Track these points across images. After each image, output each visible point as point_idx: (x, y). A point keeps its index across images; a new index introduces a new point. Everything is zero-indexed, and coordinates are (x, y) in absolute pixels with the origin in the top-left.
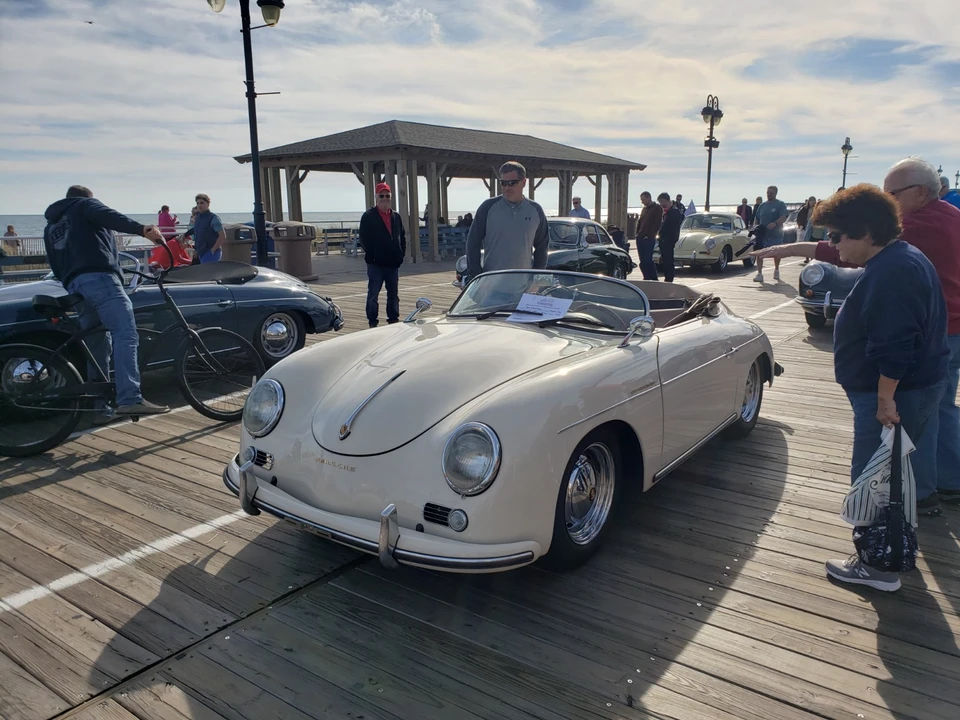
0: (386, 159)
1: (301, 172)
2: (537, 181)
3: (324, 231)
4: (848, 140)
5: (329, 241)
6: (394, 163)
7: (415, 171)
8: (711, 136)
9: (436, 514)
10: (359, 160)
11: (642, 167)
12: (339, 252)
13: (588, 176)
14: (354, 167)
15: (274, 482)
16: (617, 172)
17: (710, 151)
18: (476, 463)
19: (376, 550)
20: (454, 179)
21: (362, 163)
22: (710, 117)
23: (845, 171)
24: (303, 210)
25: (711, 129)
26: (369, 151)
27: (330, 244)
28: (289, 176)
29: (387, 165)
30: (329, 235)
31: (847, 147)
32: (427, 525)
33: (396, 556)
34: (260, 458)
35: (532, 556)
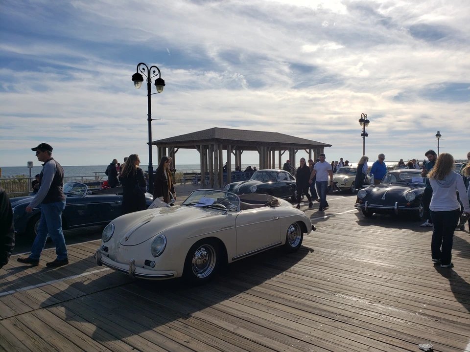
0: (209, 144)
1: (176, 149)
2: (282, 152)
3: (184, 174)
4: (438, 132)
5: (186, 178)
6: (213, 145)
7: (221, 148)
8: (364, 131)
9: (148, 263)
10: (198, 144)
11: (330, 146)
12: (191, 183)
13: (305, 150)
14: (196, 147)
15: (108, 256)
16: (318, 148)
17: (364, 138)
18: (160, 247)
19: (128, 273)
20: (244, 151)
21: (200, 146)
22: (363, 123)
23: (438, 146)
24: (175, 164)
25: (364, 128)
26: (202, 141)
27: (186, 180)
28: (169, 150)
29: (210, 146)
30: (186, 176)
31: (438, 135)
32: (145, 266)
33: (134, 275)
34: (106, 249)
35: (173, 275)
